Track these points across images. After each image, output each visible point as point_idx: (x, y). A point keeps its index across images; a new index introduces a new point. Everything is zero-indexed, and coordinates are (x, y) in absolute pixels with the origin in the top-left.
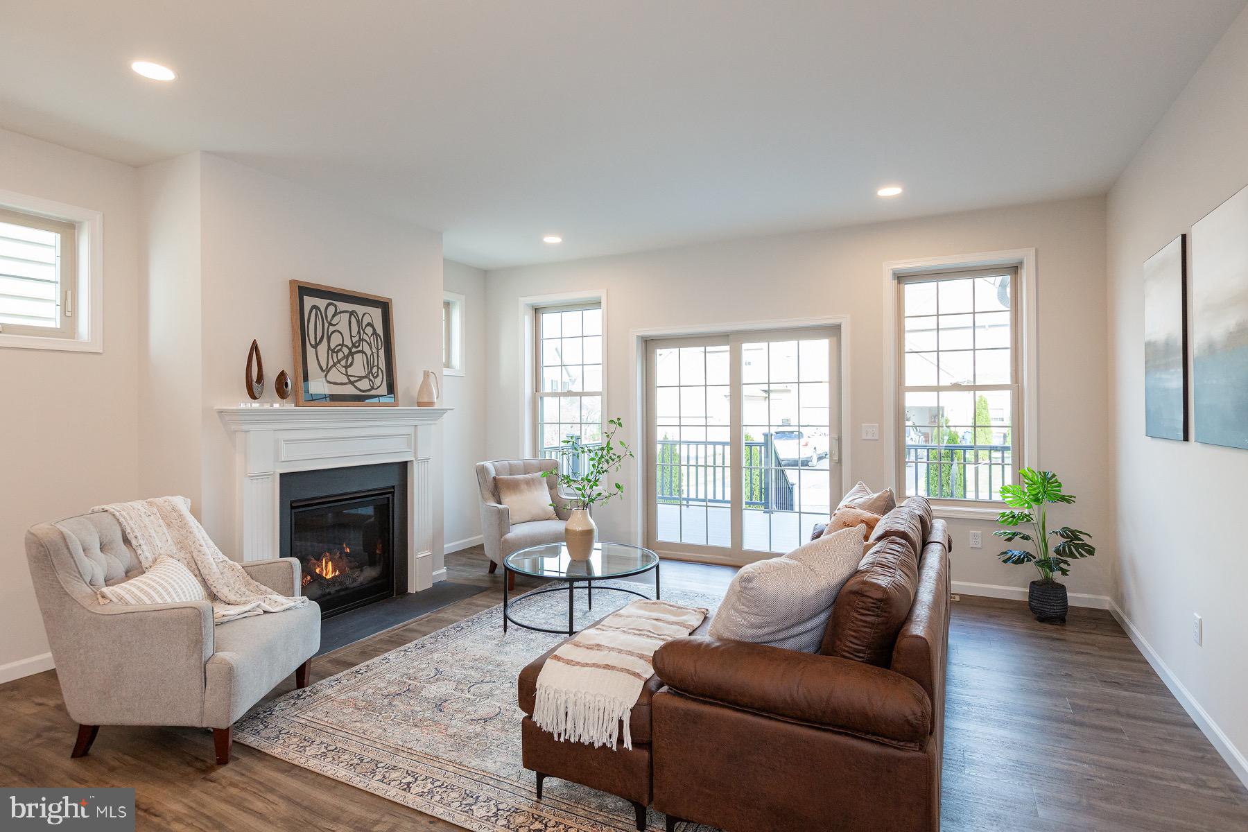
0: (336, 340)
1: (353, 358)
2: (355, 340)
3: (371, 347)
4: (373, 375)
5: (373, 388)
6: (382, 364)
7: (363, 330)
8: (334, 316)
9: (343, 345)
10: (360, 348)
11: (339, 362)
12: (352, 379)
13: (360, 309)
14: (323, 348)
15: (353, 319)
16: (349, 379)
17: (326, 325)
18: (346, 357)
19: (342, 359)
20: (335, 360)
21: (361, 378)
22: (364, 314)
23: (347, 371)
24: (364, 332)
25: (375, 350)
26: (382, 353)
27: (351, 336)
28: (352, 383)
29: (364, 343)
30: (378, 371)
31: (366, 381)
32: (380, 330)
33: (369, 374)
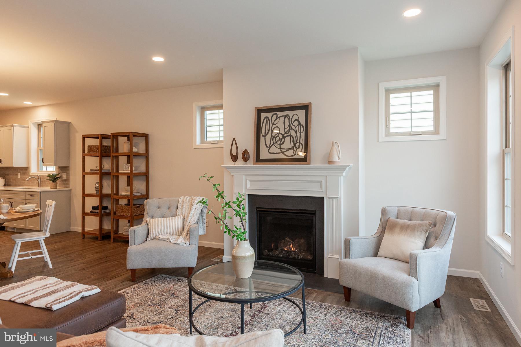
0: (276, 132)
1: (284, 140)
2: (286, 130)
3: (296, 132)
4: (296, 147)
5: (295, 154)
6: (303, 141)
7: (292, 124)
8: (276, 120)
9: (279, 133)
10: (289, 134)
11: (276, 142)
12: (283, 150)
13: (290, 113)
14: (268, 137)
15: (287, 119)
16: (281, 151)
17: (271, 125)
18: (281, 140)
19: (278, 141)
20: (274, 142)
21: (288, 150)
22: (294, 115)
23: (280, 147)
24: (293, 125)
25: (298, 133)
26: (303, 135)
27: (285, 128)
28: (283, 153)
29: (292, 131)
30: (299, 145)
31: (292, 151)
32: (303, 122)
33: (293, 147)
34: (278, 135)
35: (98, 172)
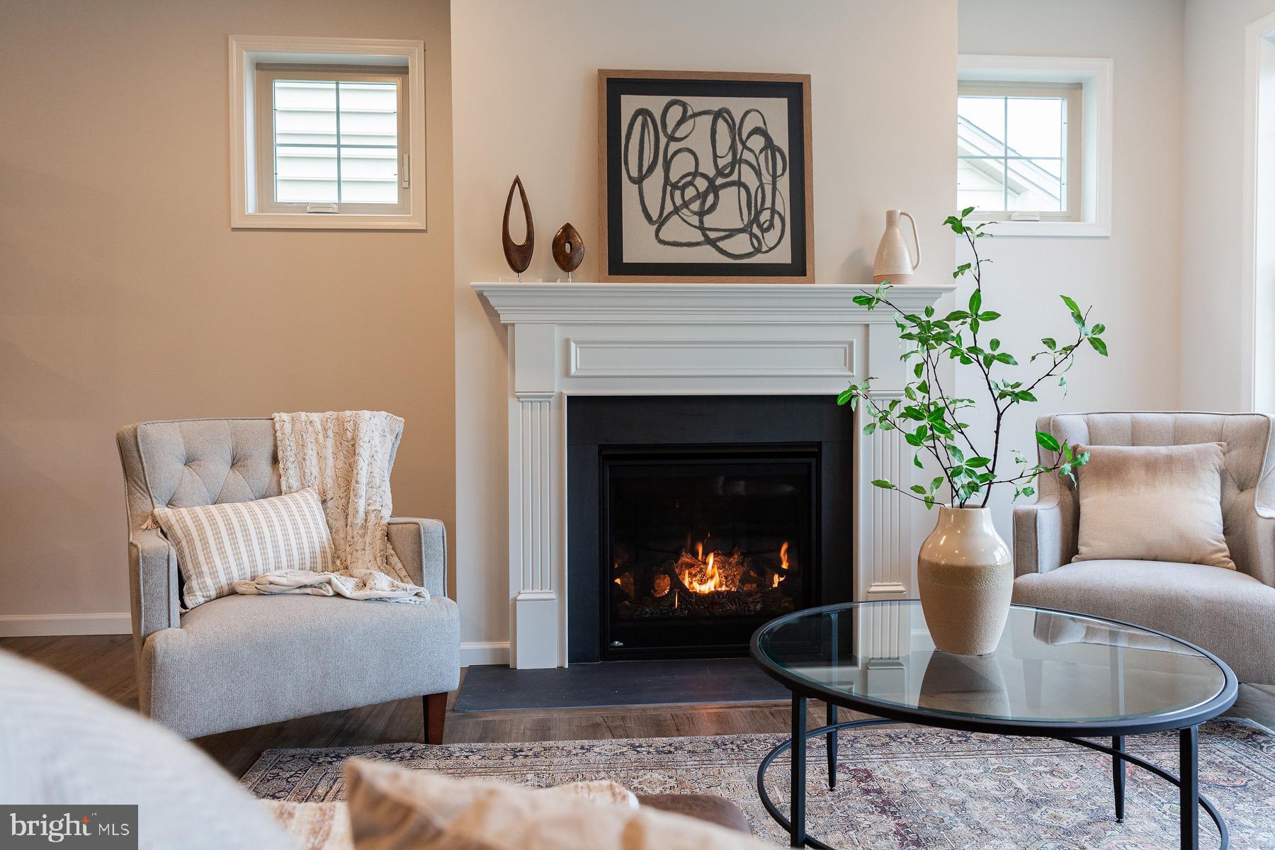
0: (682, 166)
1: (717, 197)
2: (721, 163)
3: (758, 174)
4: (760, 226)
5: (758, 250)
6: (784, 204)
7: (743, 144)
8: (679, 124)
9: (696, 174)
10: (734, 177)
11: (686, 204)
12: (712, 235)
13: (737, 105)
14: (654, 183)
15: (722, 126)
16: (705, 235)
17: (663, 140)
18: (702, 196)
19: (693, 200)
20: (679, 202)
21: (732, 233)
22: (747, 112)
23: (701, 221)
24: (745, 147)
25: (767, 178)
26: (784, 184)
27: (715, 156)
28: (710, 242)
29: (744, 167)
30: (772, 217)
31: (744, 237)
32: (781, 139)
33: (751, 224)
34: (689, 178)
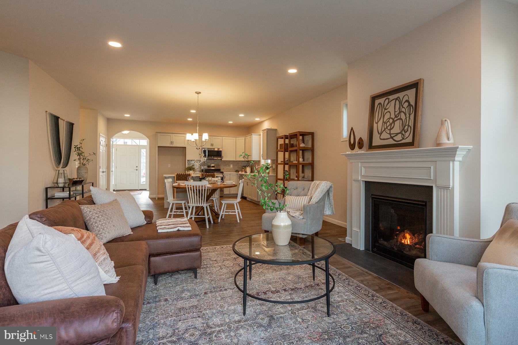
0: (387, 116)
1: (394, 124)
3: (405, 114)
4: (404, 131)
5: (403, 139)
6: (411, 124)
7: (402, 106)
8: (387, 104)
9: (390, 118)
10: (399, 117)
11: (387, 128)
12: (392, 135)
13: (401, 95)
14: (380, 123)
15: (397, 102)
16: (391, 136)
17: (383, 110)
18: (391, 124)
19: (389, 126)
20: (385, 127)
21: (397, 134)
22: (404, 96)
23: (390, 132)
25: (408, 115)
26: (412, 116)
27: (395, 112)
28: (392, 138)
29: (402, 113)
30: (408, 128)
31: (400, 135)
32: (413, 103)
33: (402, 131)
34: (388, 120)
35: (283, 162)
